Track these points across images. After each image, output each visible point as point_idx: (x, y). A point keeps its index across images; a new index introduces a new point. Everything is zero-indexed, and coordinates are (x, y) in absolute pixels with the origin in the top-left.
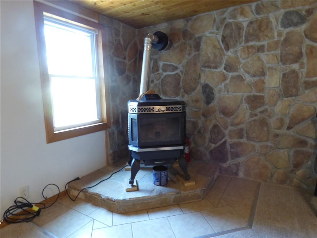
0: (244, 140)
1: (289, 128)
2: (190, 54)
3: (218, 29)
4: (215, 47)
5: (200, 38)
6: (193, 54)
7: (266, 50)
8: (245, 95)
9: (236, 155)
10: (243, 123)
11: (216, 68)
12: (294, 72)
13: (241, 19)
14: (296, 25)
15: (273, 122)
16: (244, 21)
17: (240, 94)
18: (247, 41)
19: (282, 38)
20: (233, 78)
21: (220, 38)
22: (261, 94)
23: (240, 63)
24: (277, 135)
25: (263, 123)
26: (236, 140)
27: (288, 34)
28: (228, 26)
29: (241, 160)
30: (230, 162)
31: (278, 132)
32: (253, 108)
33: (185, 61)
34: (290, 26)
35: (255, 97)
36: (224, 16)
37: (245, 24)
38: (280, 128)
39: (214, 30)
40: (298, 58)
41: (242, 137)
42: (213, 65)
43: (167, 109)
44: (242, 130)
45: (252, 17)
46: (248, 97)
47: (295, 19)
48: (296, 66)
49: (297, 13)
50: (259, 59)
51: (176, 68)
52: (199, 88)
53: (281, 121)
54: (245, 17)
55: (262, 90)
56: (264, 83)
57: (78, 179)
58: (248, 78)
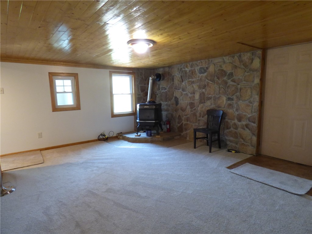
0: (189, 123)
1: (203, 117)
2: (170, 83)
3: (179, 73)
4: (178, 80)
5: (174, 76)
6: (172, 83)
7: (195, 83)
8: (189, 102)
9: (186, 130)
10: (188, 115)
11: (179, 89)
12: (203, 93)
13: (187, 69)
14: (203, 73)
15: (198, 114)
16: (187, 70)
17: (187, 101)
18: (189, 79)
19: (200, 78)
20: (184, 94)
21: (180, 77)
22: (194, 102)
23: (187, 88)
24: (199, 120)
25: (195, 115)
26: (186, 122)
27: (201, 76)
28: (182, 71)
29: (188, 131)
30: (184, 133)
31: (199, 118)
32: (191, 108)
33: (169, 86)
34: (202, 73)
35: (192, 103)
36: (181, 67)
37: (188, 71)
38: (200, 117)
39: (178, 73)
40: (204, 87)
41: (188, 121)
42: (178, 88)
43: (149, 107)
44: (188, 118)
45: (190, 68)
46: (190, 103)
47: (203, 71)
48: (204, 90)
49: (203, 68)
50: (193, 87)
51: (165, 89)
52: (174, 98)
53: (200, 113)
54: (188, 68)
55: (194, 100)
56: (194, 97)
57: (121, 133)
58: (190, 95)
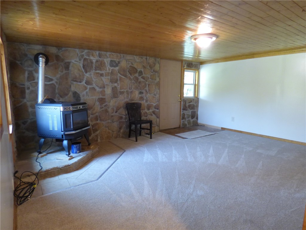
0: (99, 122)
1: (116, 112)
2: (62, 72)
3: (80, 60)
4: (79, 70)
5: (69, 63)
6: (65, 72)
7: (104, 76)
8: (97, 97)
9: (95, 130)
10: (97, 113)
11: (80, 82)
12: (115, 87)
13: (92, 58)
14: (115, 67)
15: (110, 110)
16: (94, 59)
17: (94, 97)
18: (96, 70)
19: (110, 71)
20: (90, 88)
21: (82, 66)
22: (104, 97)
23: (93, 81)
24: (112, 116)
25: (106, 111)
26: (94, 122)
27: (112, 70)
28: (85, 59)
29: (98, 132)
30: (93, 135)
31: (112, 114)
32: (101, 104)
33: (58, 76)
34: (113, 67)
35: (102, 98)
36: (83, 53)
37: (94, 61)
38: (113, 113)
39: (78, 60)
40: (116, 81)
41: (97, 120)
42: (79, 80)
43: (83, 107)
44: (97, 116)
45: (97, 58)
46: (99, 99)
47: (114, 65)
48: (116, 85)
49: (115, 62)
50: (102, 80)
51: (52, 80)
53: (113, 109)
54: (94, 57)
55: (104, 95)
56: (105, 92)
58: (98, 89)
